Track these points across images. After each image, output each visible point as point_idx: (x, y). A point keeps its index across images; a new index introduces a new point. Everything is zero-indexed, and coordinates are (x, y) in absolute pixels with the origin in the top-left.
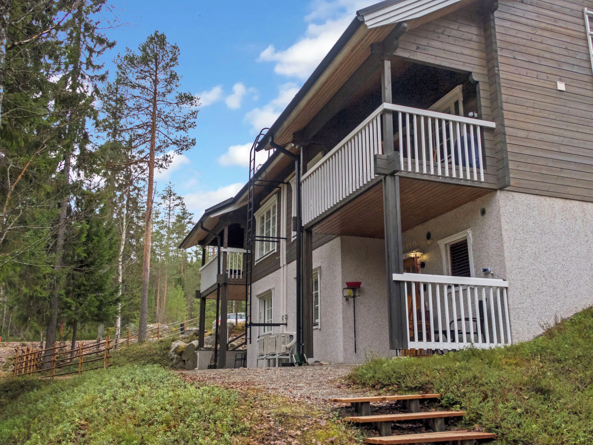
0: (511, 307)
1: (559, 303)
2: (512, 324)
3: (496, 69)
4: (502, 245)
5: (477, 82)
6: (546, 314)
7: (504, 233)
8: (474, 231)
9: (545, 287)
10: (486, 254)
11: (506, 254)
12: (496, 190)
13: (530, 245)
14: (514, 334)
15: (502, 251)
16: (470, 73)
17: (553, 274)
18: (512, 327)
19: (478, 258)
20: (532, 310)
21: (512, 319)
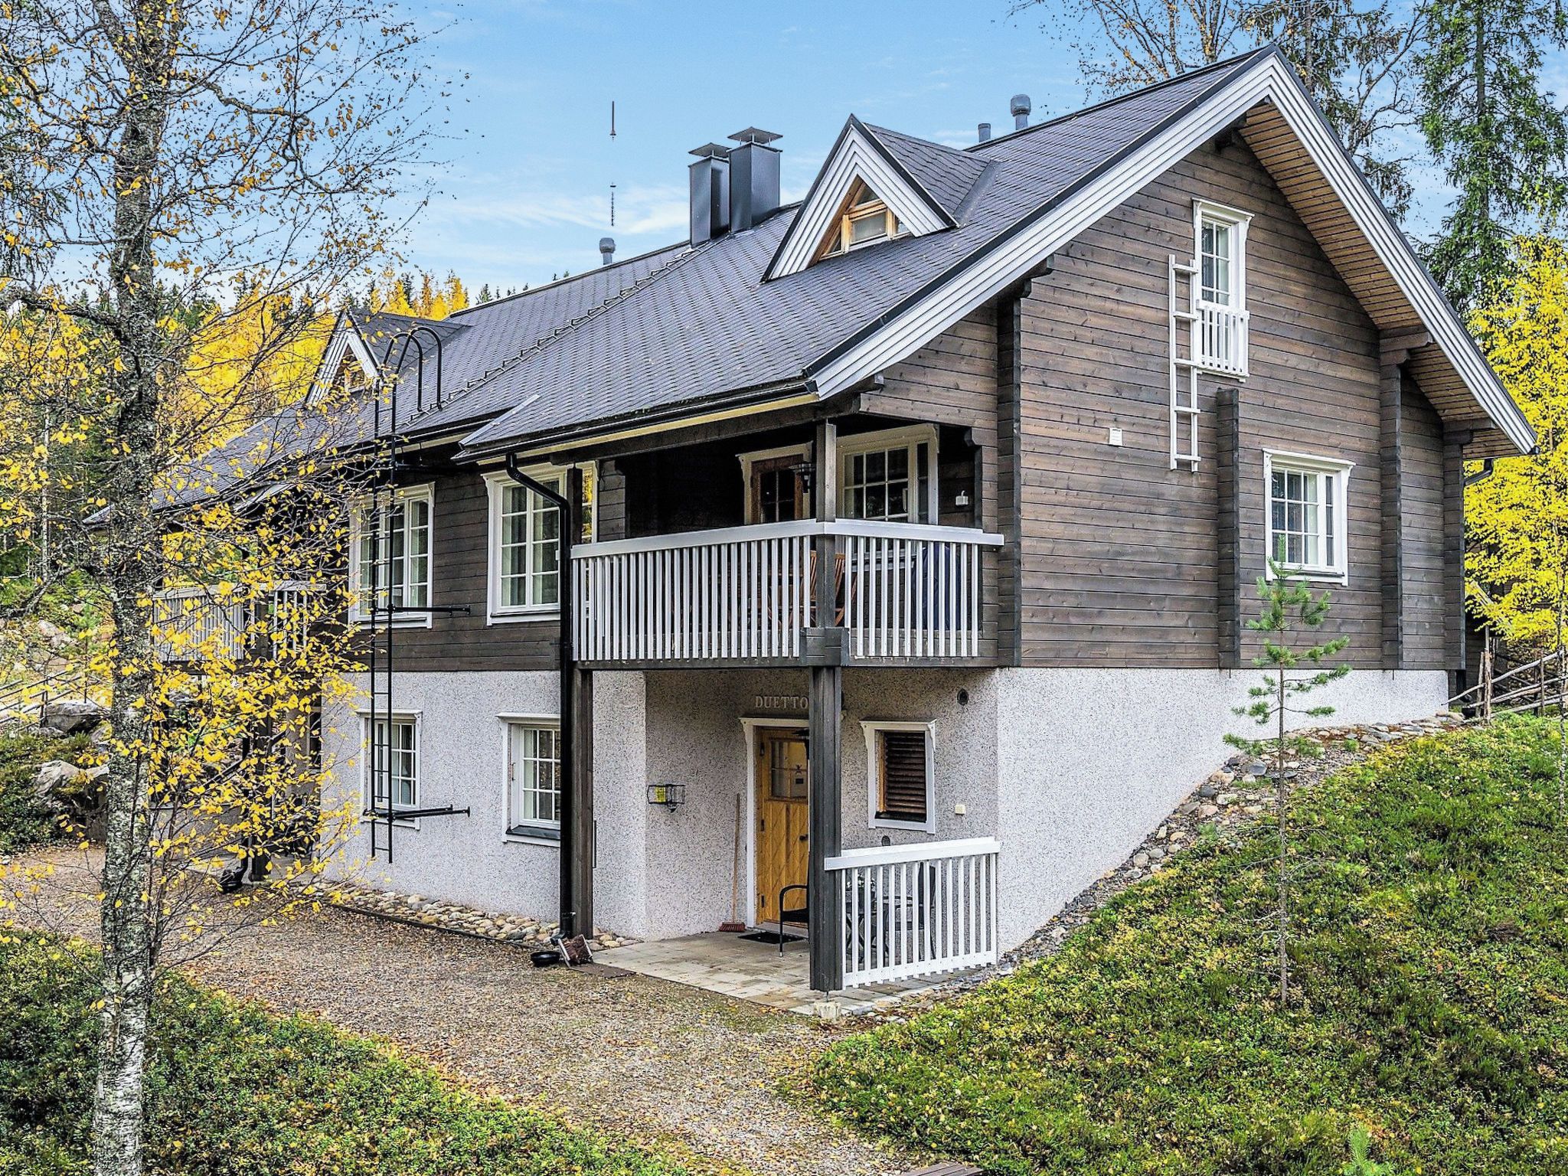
0: (1000, 888)
1: (1072, 868)
2: (1000, 917)
3: (1016, 425)
4: (995, 774)
5: (979, 447)
6: (1052, 890)
7: (1000, 751)
8: (940, 725)
9: (1055, 841)
10: (961, 778)
11: (1001, 791)
12: (994, 668)
13: (1038, 767)
14: (1000, 935)
15: (995, 783)
16: (967, 429)
17: (1069, 815)
18: (1000, 922)
19: (944, 780)
20: (1031, 887)
21: (1000, 909)
